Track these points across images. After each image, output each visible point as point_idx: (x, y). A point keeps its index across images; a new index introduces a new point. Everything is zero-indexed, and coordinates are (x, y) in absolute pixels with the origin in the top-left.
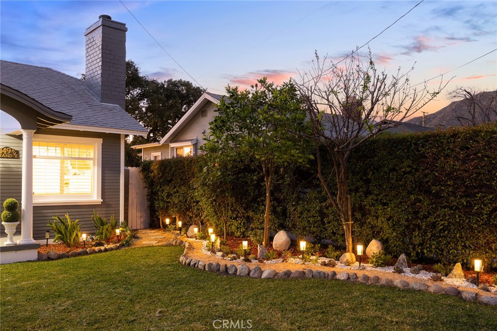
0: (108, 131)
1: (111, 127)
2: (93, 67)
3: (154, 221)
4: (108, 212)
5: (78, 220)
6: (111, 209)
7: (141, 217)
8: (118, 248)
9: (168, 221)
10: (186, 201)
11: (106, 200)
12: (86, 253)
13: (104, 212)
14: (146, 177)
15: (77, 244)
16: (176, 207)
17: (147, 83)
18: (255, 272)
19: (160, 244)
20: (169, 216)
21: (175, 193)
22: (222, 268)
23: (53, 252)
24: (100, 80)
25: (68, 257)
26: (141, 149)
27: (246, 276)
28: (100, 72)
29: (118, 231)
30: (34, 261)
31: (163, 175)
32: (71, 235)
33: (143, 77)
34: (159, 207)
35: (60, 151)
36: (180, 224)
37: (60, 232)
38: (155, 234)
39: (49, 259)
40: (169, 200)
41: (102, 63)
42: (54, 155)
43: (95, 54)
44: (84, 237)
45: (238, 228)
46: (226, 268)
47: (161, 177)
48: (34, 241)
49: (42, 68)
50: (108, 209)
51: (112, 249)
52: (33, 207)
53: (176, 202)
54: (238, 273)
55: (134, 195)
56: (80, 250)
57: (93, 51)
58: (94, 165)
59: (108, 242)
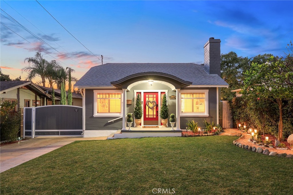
0: (210, 86)
1: (212, 85)
2: (207, 60)
3: (234, 125)
4: (211, 120)
5: (197, 123)
6: (213, 119)
7: (229, 123)
8: (213, 135)
9: (240, 125)
10: (247, 116)
11: (211, 115)
12: (199, 136)
13: (210, 120)
14: (230, 105)
15: (197, 132)
16: (243, 119)
17: (242, 60)
18: (266, 152)
19: (232, 135)
20: (241, 123)
21: (242, 112)
22: (249, 148)
23: (187, 134)
24: (209, 65)
25: (192, 136)
26: (236, 92)
27: (261, 153)
28: (209, 62)
29: (214, 128)
30: (180, 137)
31: (237, 104)
32: (194, 128)
33: (239, 58)
34: (236, 119)
35: (192, 96)
36: (245, 127)
37: (190, 127)
38: (232, 131)
39: (185, 136)
40: (239, 116)
41: (210, 58)
42: (189, 97)
43: (207, 55)
44: (199, 129)
45: (272, 131)
46: (251, 148)
47: (236, 105)
48: (180, 130)
49: (189, 63)
50: (212, 119)
51: (210, 135)
52: (180, 117)
53: (243, 117)
54: (256, 151)
55: (225, 113)
56: (197, 134)
57: (207, 53)
58: (205, 101)
59: (210, 132)
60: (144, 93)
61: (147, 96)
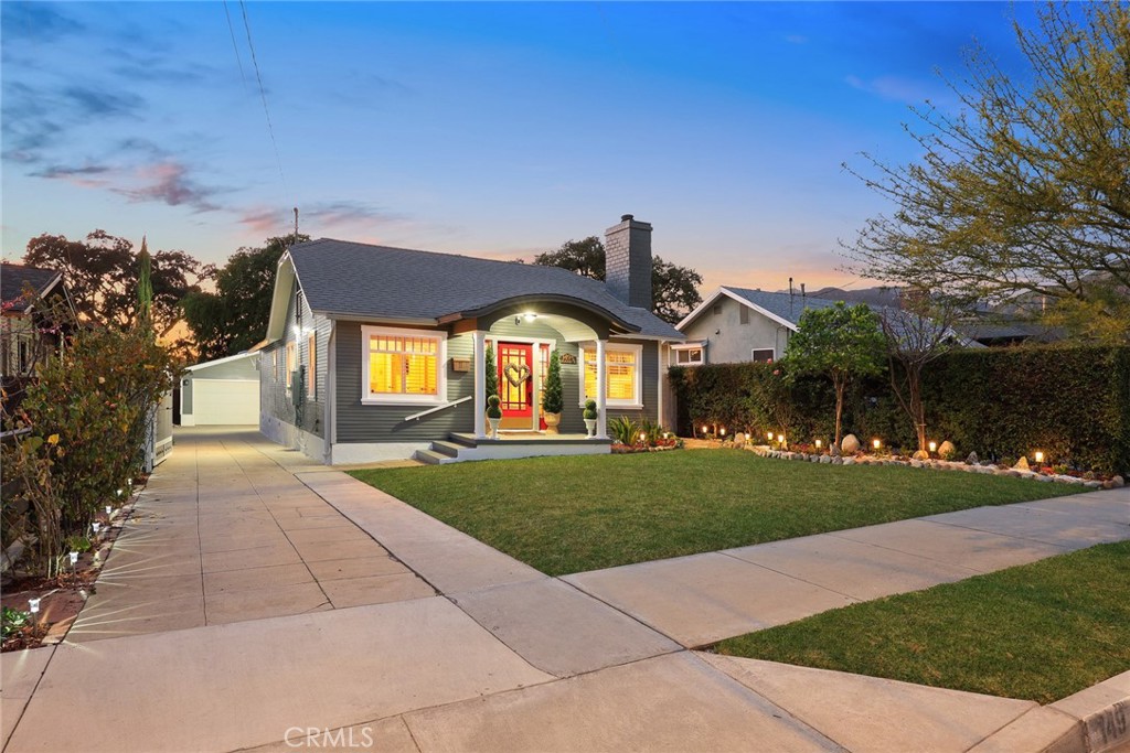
0: (646, 337)
3: (685, 429)
4: (648, 418)
6: (650, 414)
9: (704, 429)
10: (731, 408)
11: (646, 405)
16: (718, 415)
20: (708, 424)
21: (717, 400)
29: (666, 435)
30: (610, 453)
32: (631, 435)
34: (694, 414)
36: (722, 432)
37: (621, 432)
40: (708, 407)
41: (631, 267)
44: (642, 437)
47: (698, 384)
48: (607, 437)
53: (719, 410)
58: (635, 371)
60: (499, 342)
61: (505, 352)
